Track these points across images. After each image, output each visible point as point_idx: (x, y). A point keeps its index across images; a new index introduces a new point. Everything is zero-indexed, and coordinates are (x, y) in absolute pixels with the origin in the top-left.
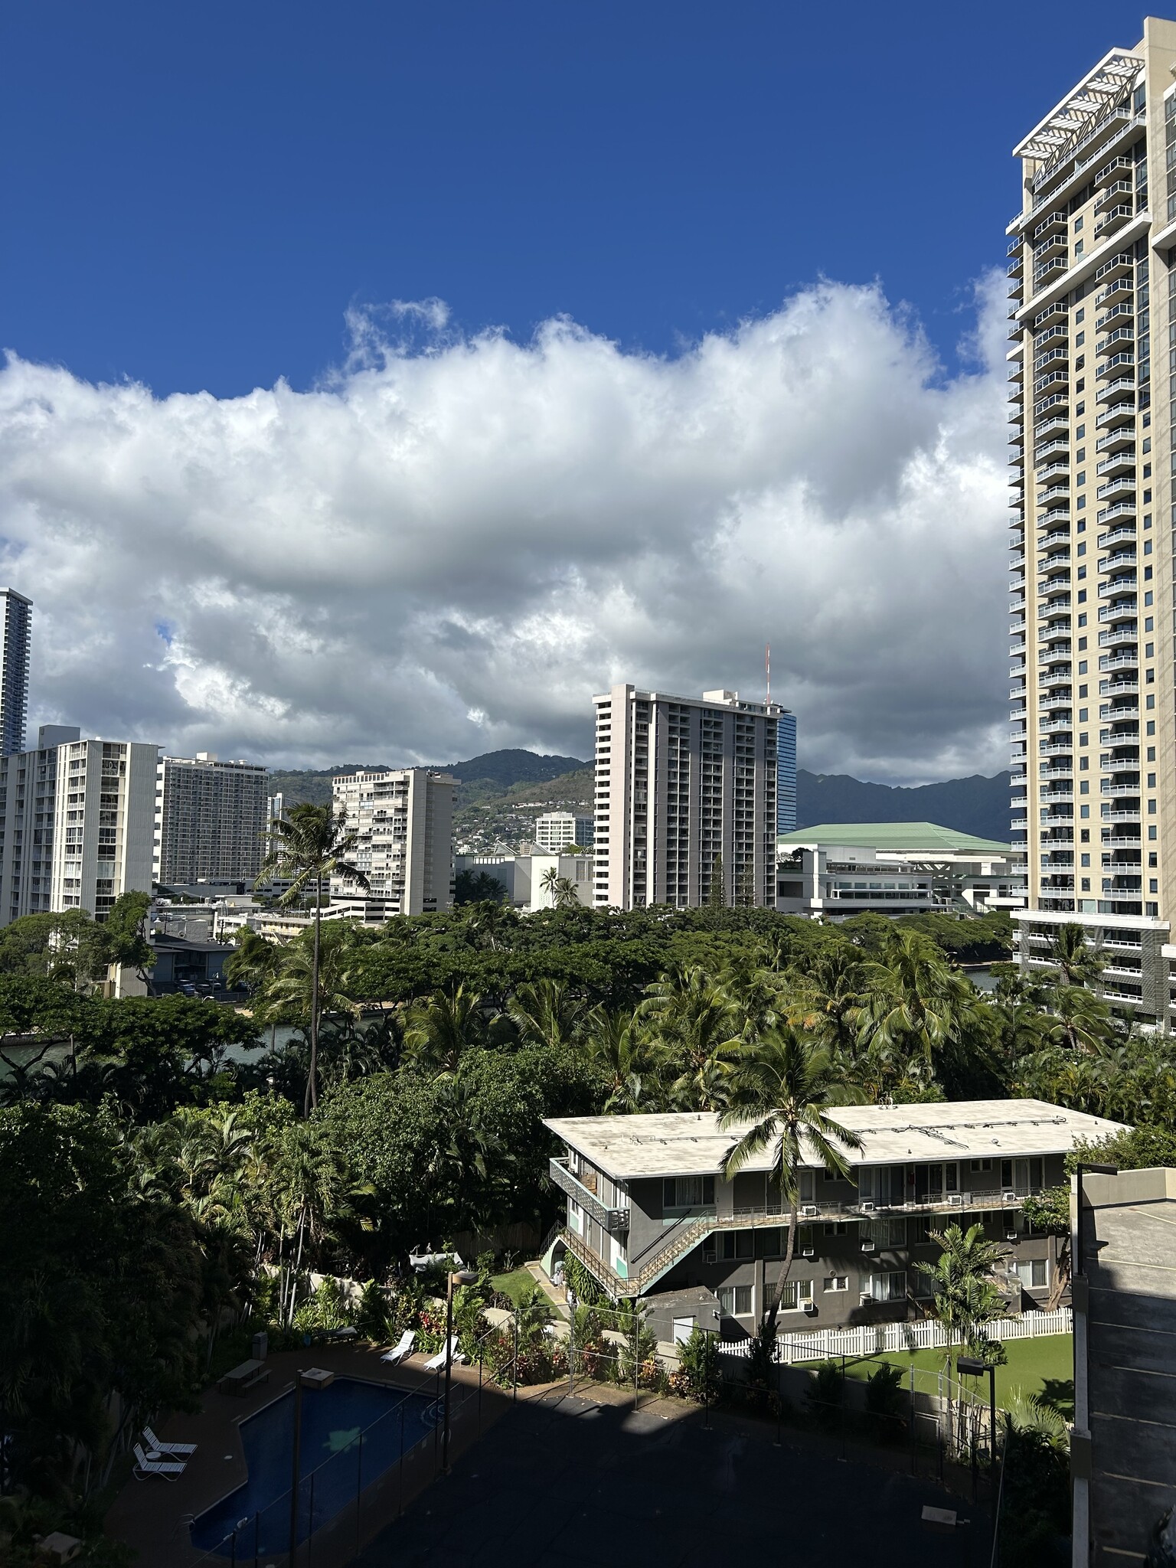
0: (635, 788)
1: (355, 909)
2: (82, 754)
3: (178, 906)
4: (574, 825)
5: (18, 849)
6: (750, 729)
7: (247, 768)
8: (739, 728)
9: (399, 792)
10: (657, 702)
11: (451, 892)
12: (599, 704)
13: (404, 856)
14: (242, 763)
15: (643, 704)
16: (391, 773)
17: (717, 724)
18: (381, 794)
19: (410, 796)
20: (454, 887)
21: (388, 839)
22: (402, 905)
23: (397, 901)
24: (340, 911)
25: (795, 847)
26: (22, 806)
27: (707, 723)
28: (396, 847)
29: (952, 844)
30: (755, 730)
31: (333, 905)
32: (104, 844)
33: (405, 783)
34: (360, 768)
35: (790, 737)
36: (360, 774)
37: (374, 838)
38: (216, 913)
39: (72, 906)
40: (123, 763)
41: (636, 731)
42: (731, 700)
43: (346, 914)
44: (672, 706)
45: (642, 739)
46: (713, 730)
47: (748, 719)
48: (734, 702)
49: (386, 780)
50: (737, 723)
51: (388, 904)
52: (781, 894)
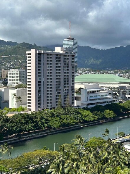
0: (38, 77)
4: (19, 73)
6: (68, 59)
15: (40, 54)
30: (69, 59)
41: (38, 61)
45: (40, 64)
46: (58, 60)
47: (67, 56)
48: (63, 52)
50: (64, 57)
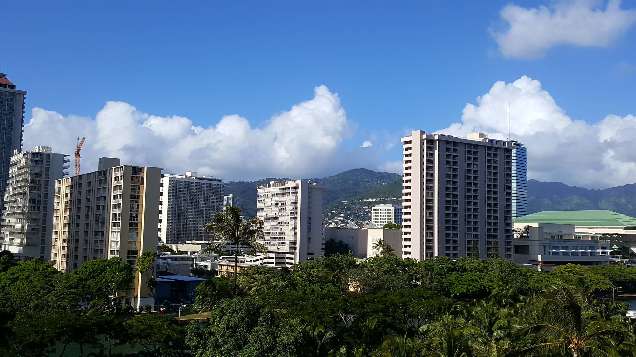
0: (426, 190)
1: (269, 258)
2: (121, 173)
3: (174, 256)
4: (393, 211)
5: (87, 224)
6: (495, 155)
7: (213, 180)
8: (489, 155)
9: (293, 193)
10: (438, 140)
11: (323, 249)
12: (405, 142)
13: (296, 228)
14: (210, 177)
15: (430, 141)
16: (289, 182)
17: (475, 153)
18: (283, 194)
19: (299, 195)
20: (324, 246)
21: (287, 219)
22: (295, 256)
23: (292, 254)
24: (261, 259)
25: (526, 224)
26: (89, 201)
27: (469, 152)
28: (292, 223)
29: (623, 223)
30: (498, 156)
31: (257, 256)
32: (132, 222)
33: (296, 188)
34: (272, 180)
35: (523, 160)
36: (272, 183)
37: (279, 218)
38: (195, 259)
39: (115, 256)
40: (143, 178)
41: (427, 157)
42: (483, 138)
43: (265, 261)
44: (448, 142)
45: (430, 161)
46: (473, 156)
47: (493, 149)
48: (485, 139)
49: (287, 186)
50: (487, 152)
51: (287, 256)
52: (516, 252)
